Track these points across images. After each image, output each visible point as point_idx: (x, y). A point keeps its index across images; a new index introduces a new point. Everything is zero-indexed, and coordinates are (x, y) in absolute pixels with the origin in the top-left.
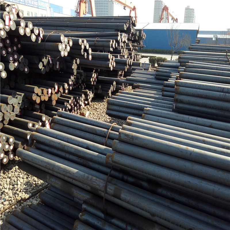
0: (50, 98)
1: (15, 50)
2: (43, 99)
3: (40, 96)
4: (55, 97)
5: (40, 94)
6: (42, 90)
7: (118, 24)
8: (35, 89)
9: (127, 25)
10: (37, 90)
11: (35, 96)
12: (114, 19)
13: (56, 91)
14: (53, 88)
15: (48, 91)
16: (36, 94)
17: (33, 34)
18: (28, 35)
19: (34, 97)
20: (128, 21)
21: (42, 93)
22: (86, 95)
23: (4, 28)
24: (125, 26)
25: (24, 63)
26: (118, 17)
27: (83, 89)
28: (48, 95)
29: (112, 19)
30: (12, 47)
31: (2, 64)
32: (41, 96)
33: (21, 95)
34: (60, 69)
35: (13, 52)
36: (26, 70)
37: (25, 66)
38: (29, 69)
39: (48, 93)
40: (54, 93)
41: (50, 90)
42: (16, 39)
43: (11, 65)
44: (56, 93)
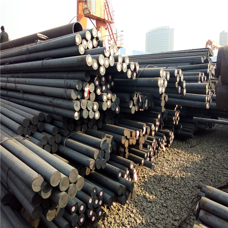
0: (138, 141)
1: (108, 88)
2: (131, 143)
3: (128, 139)
4: (142, 141)
5: (129, 137)
6: (131, 133)
7: (194, 57)
8: (124, 132)
9: (204, 57)
10: (127, 132)
11: (124, 139)
12: (188, 52)
13: (144, 133)
14: (142, 130)
15: (136, 133)
16: (125, 137)
17: (129, 69)
18: (125, 71)
19: (124, 141)
20: (206, 53)
21: (131, 136)
22: (168, 136)
23: (104, 65)
24: (202, 59)
25: (116, 103)
26: (193, 50)
27: (162, 128)
28: (136, 137)
29: (186, 52)
30: (106, 85)
31: (97, 104)
32: (130, 140)
33: (109, 137)
34: (148, 107)
35: (107, 90)
36: (117, 110)
37: (116, 105)
38: (119, 109)
39: (136, 136)
40: (141, 135)
41: (138, 132)
42: (110, 76)
43: (104, 104)
44: (144, 135)
